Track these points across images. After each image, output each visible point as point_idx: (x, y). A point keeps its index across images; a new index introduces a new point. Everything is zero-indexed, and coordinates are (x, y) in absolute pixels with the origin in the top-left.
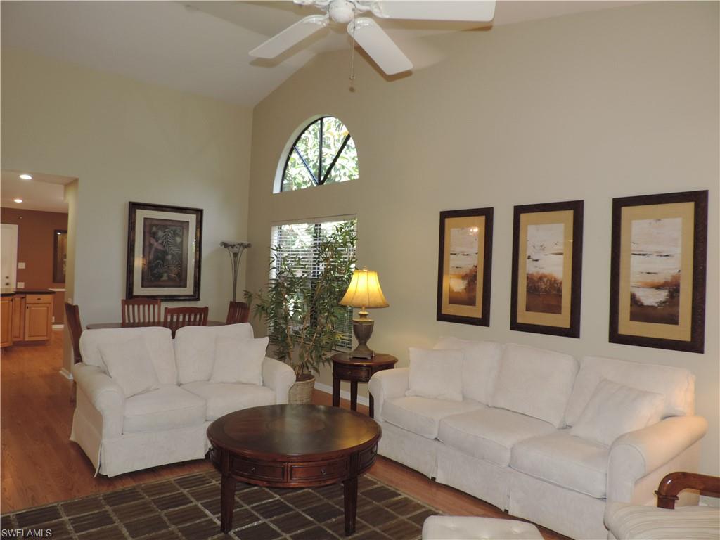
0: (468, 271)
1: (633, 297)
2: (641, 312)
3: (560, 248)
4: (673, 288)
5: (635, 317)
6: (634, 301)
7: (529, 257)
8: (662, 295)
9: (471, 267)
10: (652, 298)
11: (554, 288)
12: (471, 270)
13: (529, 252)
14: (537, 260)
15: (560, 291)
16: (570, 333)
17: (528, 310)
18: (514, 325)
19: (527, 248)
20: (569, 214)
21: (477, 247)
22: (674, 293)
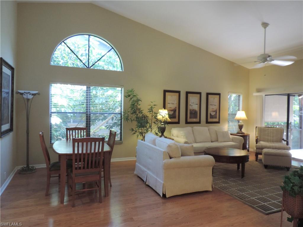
0: (174, 109)
1: (210, 113)
2: (212, 117)
3: (197, 103)
4: (216, 111)
5: (211, 118)
6: (211, 115)
7: (190, 105)
8: (214, 113)
9: (174, 107)
10: (213, 114)
11: (195, 112)
12: (174, 108)
13: (190, 104)
14: (192, 106)
15: (197, 113)
16: (199, 122)
17: (190, 118)
18: (187, 122)
19: (190, 103)
20: (199, 95)
21: (176, 102)
22: (216, 113)
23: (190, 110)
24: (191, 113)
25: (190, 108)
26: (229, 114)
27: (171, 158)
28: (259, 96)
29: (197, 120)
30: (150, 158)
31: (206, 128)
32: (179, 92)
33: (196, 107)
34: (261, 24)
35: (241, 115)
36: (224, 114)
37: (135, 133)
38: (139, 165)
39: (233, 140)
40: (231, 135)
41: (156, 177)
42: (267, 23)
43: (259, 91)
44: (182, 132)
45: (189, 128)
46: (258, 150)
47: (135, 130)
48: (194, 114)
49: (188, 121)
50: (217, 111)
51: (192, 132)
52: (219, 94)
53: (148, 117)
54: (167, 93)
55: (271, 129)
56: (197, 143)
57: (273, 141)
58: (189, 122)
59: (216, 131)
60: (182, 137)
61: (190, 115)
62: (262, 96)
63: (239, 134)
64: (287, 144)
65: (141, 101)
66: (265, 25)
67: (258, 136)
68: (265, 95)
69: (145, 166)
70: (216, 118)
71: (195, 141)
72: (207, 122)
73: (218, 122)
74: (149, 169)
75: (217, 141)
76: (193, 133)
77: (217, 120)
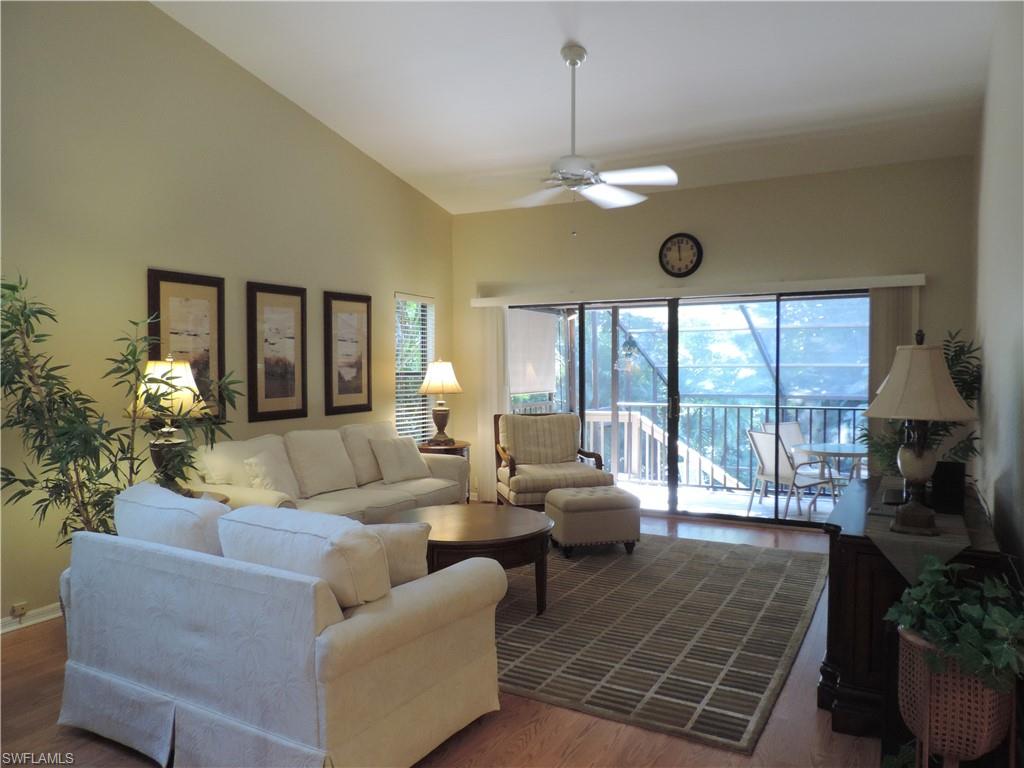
1: (340, 374)
3: (290, 332)
4: (357, 365)
5: (342, 390)
6: (340, 377)
7: (266, 340)
8: (353, 372)
9: (201, 351)
10: (349, 374)
11: (286, 370)
12: (202, 355)
13: (266, 336)
14: (273, 344)
15: (293, 374)
16: (302, 413)
17: (267, 397)
18: (255, 416)
19: (263, 328)
20: (297, 300)
21: (208, 327)
22: (359, 369)
23: (265, 362)
24: (269, 374)
25: (264, 352)
26: (397, 374)
27: (347, 610)
28: (492, 308)
29: (293, 403)
30: (197, 628)
31: (334, 435)
32: (218, 283)
33: (289, 351)
34: (560, 46)
35: (440, 376)
36: (385, 376)
37: (23, 494)
38: (93, 671)
39: (433, 471)
40: (422, 450)
41: (253, 730)
42: (581, 47)
43: (487, 291)
44: (252, 460)
45: (269, 439)
46: (522, 496)
47: (28, 477)
48: (282, 376)
49: (261, 409)
50: (361, 363)
51: (285, 455)
52: (366, 299)
53: (88, 401)
54: (165, 287)
55: (542, 420)
56: (307, 498)
57: (554, 461)
58: (262, 413)
59: (369, 442)
60: (258, 481)
61: (266, 384)
62: (500, 309)
63: (439, 445)
64: (599, 464)
65: (51, 316)
66: (574, 51)
67: (506, 446)
68: (510, 307)
69: (150, 676)
70: (358, 390)
71: (301, 493)
72: (331, 410)
73: (364, 405)
74: (187, 688)
75: (379, 478)
76: (289, 458)
77: (361, 399)
